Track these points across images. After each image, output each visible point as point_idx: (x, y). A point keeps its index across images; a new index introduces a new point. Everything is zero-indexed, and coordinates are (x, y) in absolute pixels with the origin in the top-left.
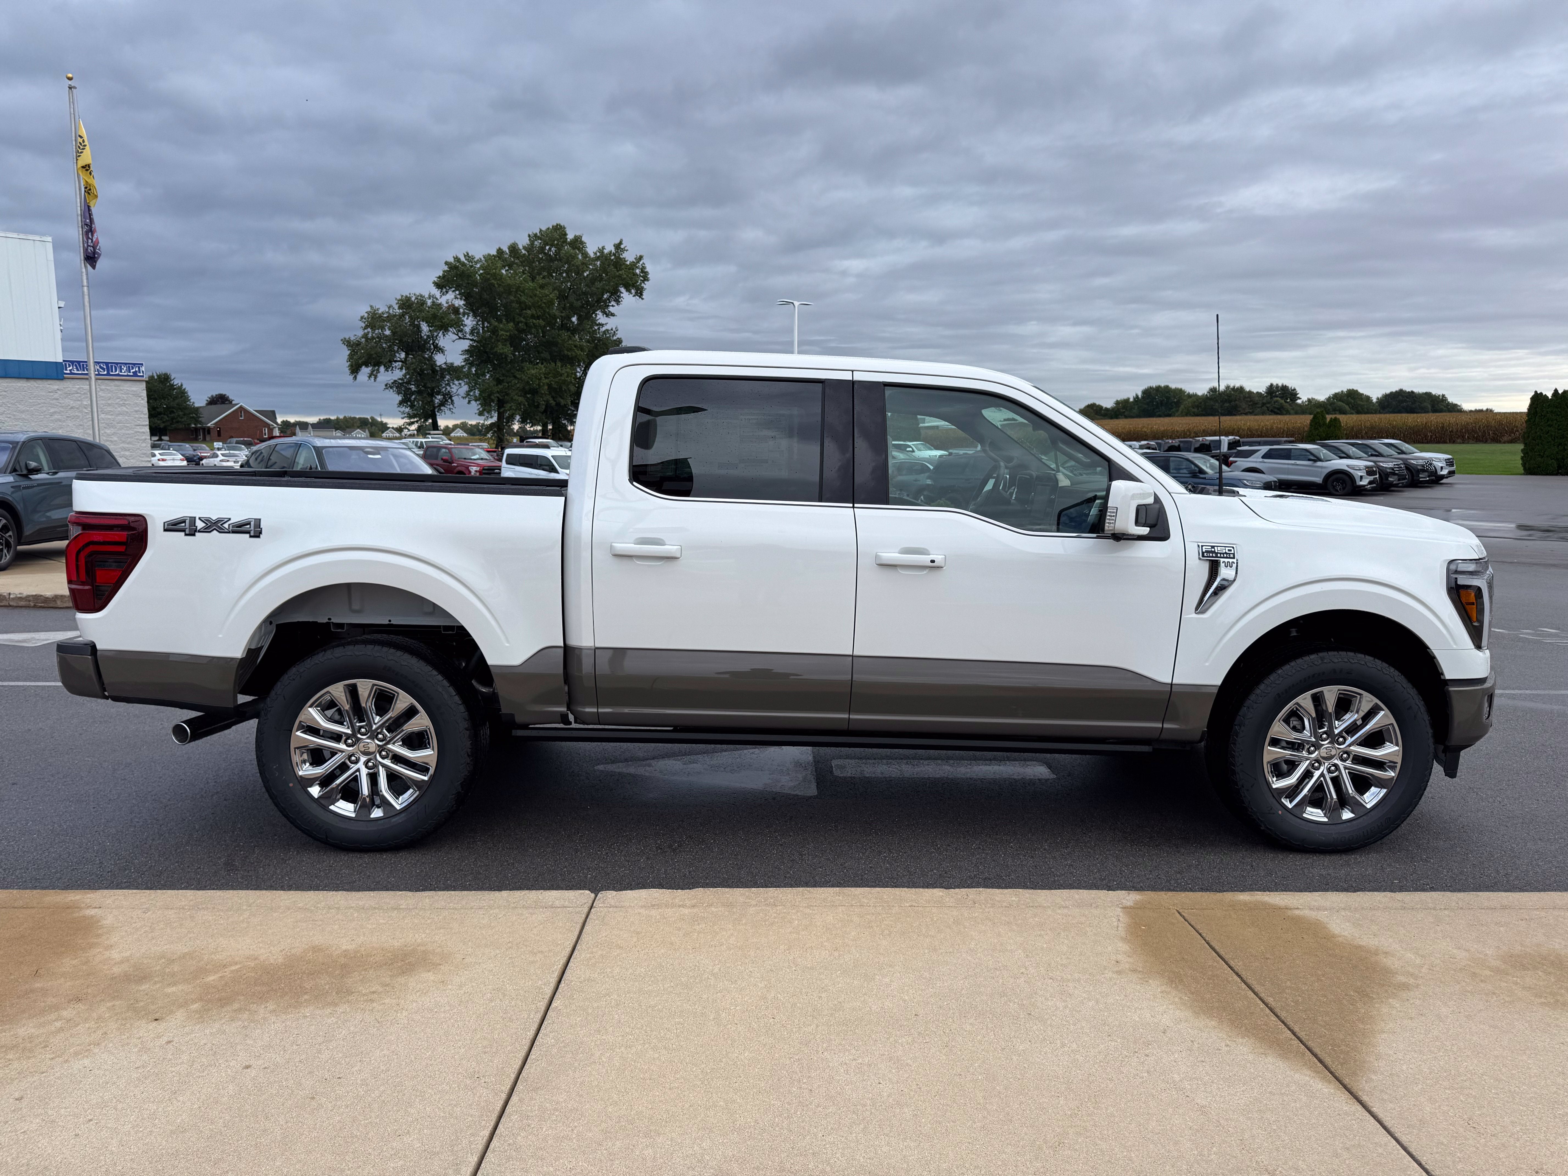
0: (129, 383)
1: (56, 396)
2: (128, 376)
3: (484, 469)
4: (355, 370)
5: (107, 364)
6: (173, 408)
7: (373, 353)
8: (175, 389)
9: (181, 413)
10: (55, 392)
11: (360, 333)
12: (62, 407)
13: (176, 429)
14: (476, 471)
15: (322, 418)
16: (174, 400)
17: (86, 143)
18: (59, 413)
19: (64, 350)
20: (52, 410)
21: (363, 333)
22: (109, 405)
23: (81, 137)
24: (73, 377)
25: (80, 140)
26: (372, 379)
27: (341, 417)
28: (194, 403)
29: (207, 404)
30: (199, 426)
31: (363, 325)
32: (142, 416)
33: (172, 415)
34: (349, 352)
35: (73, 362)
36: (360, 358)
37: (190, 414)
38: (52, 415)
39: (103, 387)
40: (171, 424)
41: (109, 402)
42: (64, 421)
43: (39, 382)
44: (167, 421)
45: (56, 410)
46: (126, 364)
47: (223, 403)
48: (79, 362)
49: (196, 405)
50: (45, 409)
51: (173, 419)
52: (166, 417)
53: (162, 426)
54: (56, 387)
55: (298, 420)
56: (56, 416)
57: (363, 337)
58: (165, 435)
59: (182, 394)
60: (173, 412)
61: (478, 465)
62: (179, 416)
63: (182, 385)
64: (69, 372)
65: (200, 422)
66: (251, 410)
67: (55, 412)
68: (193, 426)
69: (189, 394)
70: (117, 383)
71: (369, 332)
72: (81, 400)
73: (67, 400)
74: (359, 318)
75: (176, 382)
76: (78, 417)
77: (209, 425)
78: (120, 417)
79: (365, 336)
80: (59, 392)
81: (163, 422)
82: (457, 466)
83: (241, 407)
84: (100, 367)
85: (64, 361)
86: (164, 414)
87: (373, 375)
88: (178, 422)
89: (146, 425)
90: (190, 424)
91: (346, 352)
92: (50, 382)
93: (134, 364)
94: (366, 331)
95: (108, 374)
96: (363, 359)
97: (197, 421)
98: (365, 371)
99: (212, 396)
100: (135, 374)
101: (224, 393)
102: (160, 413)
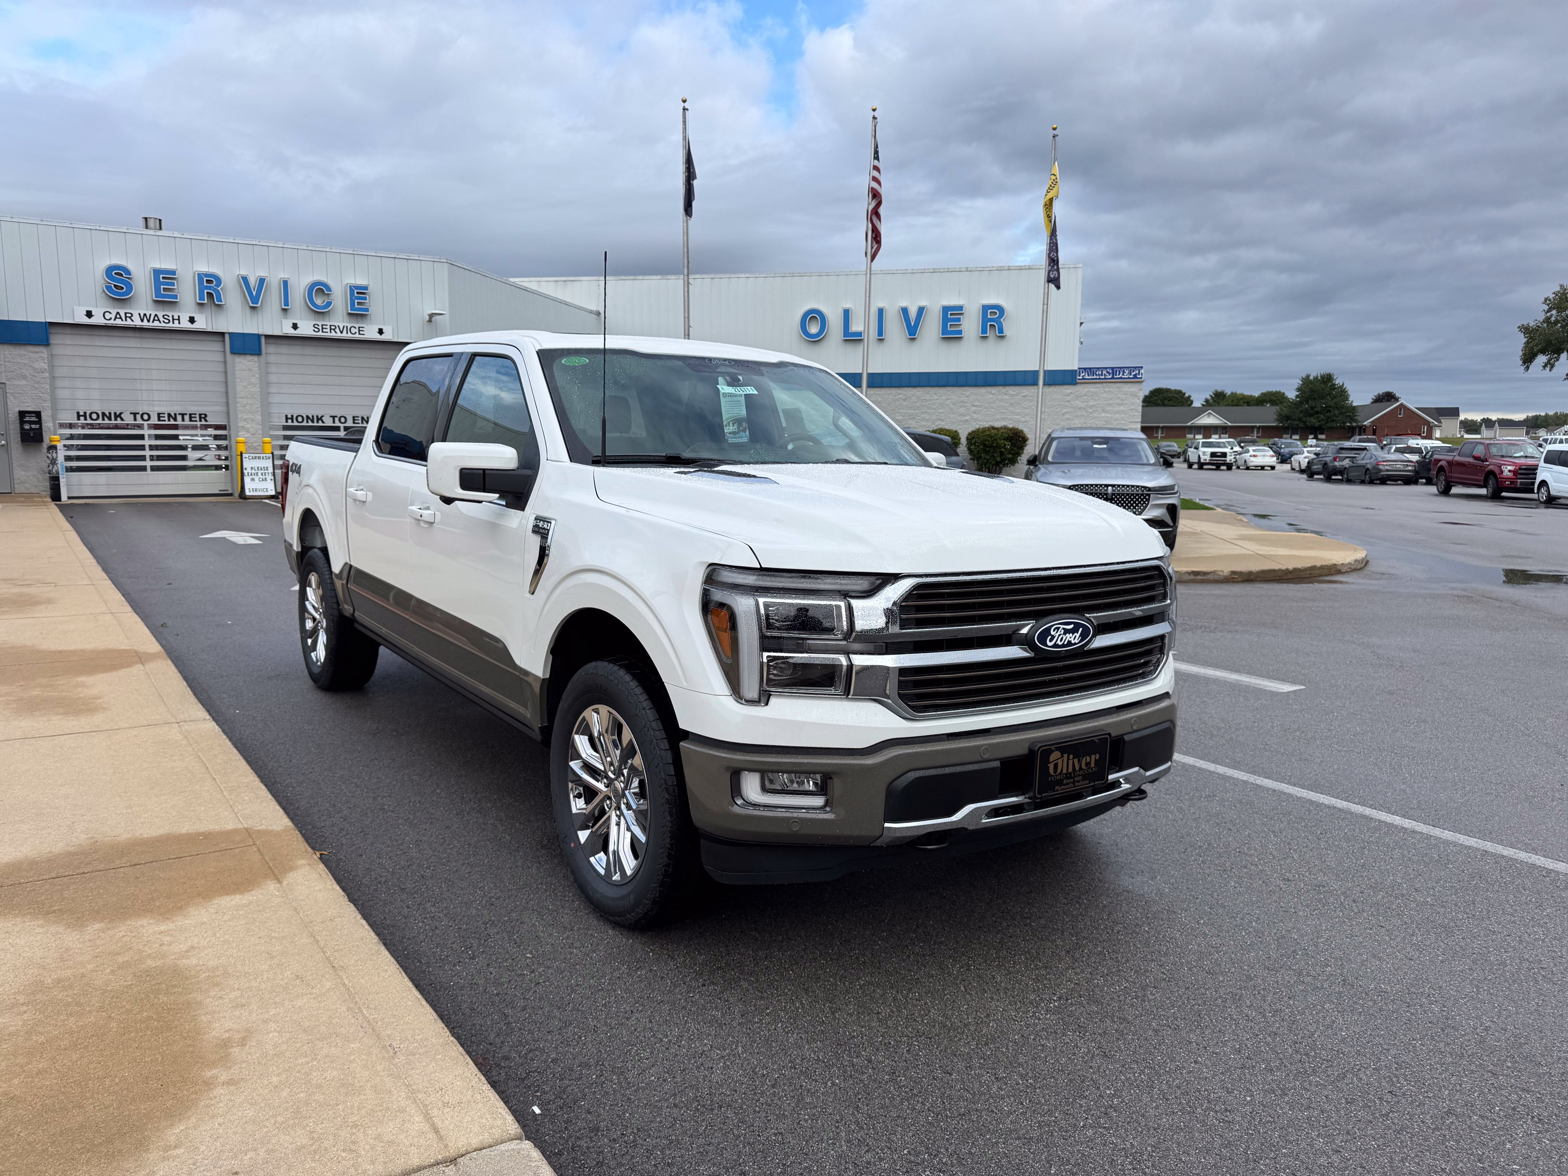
0: (1129, 385)
1: (1069, 398)
2: (1129, 378)
3: (1520, 469)
4: (1528, 359)
5: (1113, 368)
6: (1331, 407)
7: (1552, 338)
8: (1335, 388)
9: (1337, 412)
10: (1069, 395)
11: (1542, 317)
12: (1072, 408)
13: (1331, 428)
14: (1510, 471)
15: (1530, 415)
16: (1332, 399)
17: (1058, 180)
18: (1069, 413)
19: (1080, 360)
20: (1064, 411)
21: (1544, 317)
22: (1110, 405)
23: (1055, 175)
24: (1085, 382)
25: (1054, 177)
26: (1548, 369)
27: (1551, 413)
28: (1352, 402)
29: (1372, 403)
30: (1354, 424)
31: (1546, 308)
32: (1136, 414)
33: (1328, 414)
34: (1526, 339)
35: (1085, 369)
36: (1537, 345)
37: (1347, 412)
38: (1064, 414)
39: (1107, 389)
40: (1326, 423)
41: (1110, 402)
42: (1072, 420)
43: (1058, 387)
44: (1322, 420)
45: (1068, 410)
46: (1128, 368)
47: (1389, 401)
48: (1090, 369)
49: (1354, 404)
50: (1059, 410)
51: (1329, 418)
52: (1322, 416)
53: (1317, 425)
54: (1070, 391)
55: (1500, 417)
56: (1067, 416)
57: (1544, 321)
58: (1322, 433)
59: (1342, 393)
60: (1330, 411)
61: (1514, 464)
62: (1335, 415)
63: (1343, 384)
64: (1081, 378)
65: (1356, 421)
66: (1412, 407)
67: (1066, 413)
68: (1349, 424)
69: (1349, 393)
70: (1119, 385)
71: (1552, 315)
72: (1087, 402)
73: (1077, 402)
74: (1543, 300)
75: (1338, 381)
76: (1083, 416)
77: (1365, 423)
78: (1117, 415)
79: (1547, 320)
80: (1072, 395)
81: (1319, 421)
82: (1489, 465)
83: (1402, 404)
84: (1107, 372)
85: (1079, 368)
86: (1321, 413)
87: (1549, 365)
88: (1333, 421)
89: (1138, 422)
90: (1344, 423)
91: (1522, 339)
92: (1066, 387)
93: (1135, 368)
94: (1549, 314)
95: (1113, 378)
96: (1540, 347)
97: (1352, 419)
98: (1542, 359)
99: (1379, 394)
100: (1135, 377)
101: (1391, 391)
102: (1317, 413)
